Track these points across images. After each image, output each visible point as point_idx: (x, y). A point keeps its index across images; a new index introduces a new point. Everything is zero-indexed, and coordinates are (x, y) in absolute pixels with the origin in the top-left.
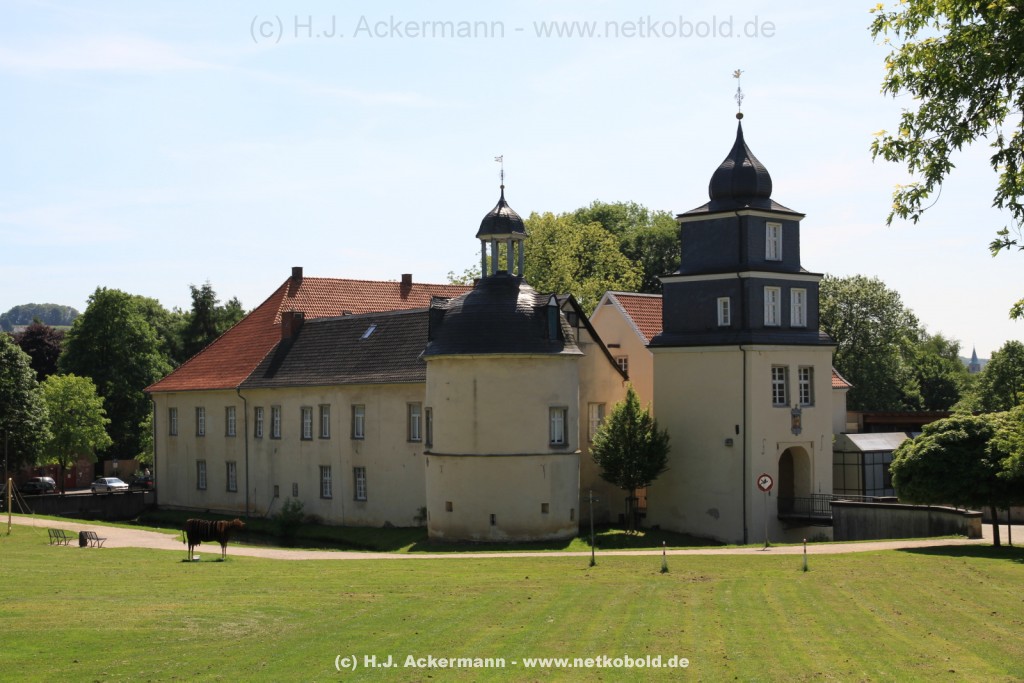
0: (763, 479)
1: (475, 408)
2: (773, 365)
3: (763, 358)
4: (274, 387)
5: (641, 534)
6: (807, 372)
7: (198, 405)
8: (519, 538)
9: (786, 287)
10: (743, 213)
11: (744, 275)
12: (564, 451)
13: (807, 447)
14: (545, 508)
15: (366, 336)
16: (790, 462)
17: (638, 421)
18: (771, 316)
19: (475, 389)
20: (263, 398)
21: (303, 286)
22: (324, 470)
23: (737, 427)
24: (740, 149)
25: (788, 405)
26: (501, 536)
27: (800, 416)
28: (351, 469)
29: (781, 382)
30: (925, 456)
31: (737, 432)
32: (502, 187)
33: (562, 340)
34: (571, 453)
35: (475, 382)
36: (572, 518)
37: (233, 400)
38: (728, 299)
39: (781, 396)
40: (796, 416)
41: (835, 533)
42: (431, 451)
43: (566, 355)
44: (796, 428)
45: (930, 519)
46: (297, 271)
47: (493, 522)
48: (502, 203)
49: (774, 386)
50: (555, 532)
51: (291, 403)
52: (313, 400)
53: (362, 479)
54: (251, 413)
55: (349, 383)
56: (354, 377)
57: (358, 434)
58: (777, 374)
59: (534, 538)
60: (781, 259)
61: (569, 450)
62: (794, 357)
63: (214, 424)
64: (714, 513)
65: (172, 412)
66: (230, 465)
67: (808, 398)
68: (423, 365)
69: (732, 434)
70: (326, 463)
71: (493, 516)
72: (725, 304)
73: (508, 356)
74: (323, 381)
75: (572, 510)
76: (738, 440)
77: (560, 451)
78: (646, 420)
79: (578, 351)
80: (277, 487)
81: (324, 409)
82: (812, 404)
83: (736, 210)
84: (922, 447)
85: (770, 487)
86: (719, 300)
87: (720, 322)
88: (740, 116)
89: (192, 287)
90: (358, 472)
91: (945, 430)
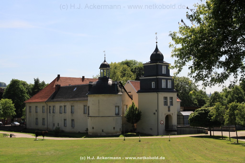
0: (161, 121)
1: (99, 106)
2: (164, 97)
3: (162, 95)
4: (53, 101)
5: (135, 134)
6: (171, 98)
7: (36, 106)
8: (108, 135)
9: (167, 80)
10: (157, 64)
11: (158, 77)
12: (118, 116)
13: (171, 115)
14: (114, 128)
15: (74, 90)
16: (168, 118)
17: (135, 109)
18: (164, 86)
19: (99, 102)
20: (51, 104)
21: (60, 79)
22: (65, 120)
23: (156, 110)
24: (157, 50)
25: (167, 105)
26: (105, 134)
27: (170, 108)
28: (71, 120)
29: (166, 100)
30: (195, 116)
31: (156, 111)
32: (105, 58)
33: (118, 91)
34: (120, 116)
35: (99, 100)
36: (120, 130)
37: (44, 104)
38: (154, 82)
39: (166, 103)
40: (169, 108)
41: (177, 133)
42: (89, 116)
43: (119, 94)
44: (169, 110)
45: (197, 130)
46: (59, 76)
47: (103, 131)
48: (105, 61)
49: (164, 101)
50: (116, 133)
51: (57, 105)
52: (62, 104)
53: (73, 122)
54: (48, 107)
55: (71, 101)
56: (72, 99)
57: (73, 112)
58: (165, 99)
59: (112, 135)
60: (166, 73)
61: (120, 115)
62: (168, 95)
63: (40, 110)
64: (151, 129)
65: (30, 107)
66: (43, 119)
67: (172, 104)
68: (87, 96)
69: (155, 112)
70: (65, 119)
71: (103, 130)
72: (154, 83)
73: (106, 95)
74: (65, 100)
75: (120, 129)
76: (156, 113)
77: (117, 116)
78: (136, 108)
79: (121, 94)
80: (54, 124)
81: (65, 106)
82: (172, 105)
83: (156, 63)
84: (195, 114)
85: (163, 123)
86: (152, 82)
87: (153, 87)
88: (157, 42)
89: (34, 79)
90: (73, 120)
91: (200, 111)
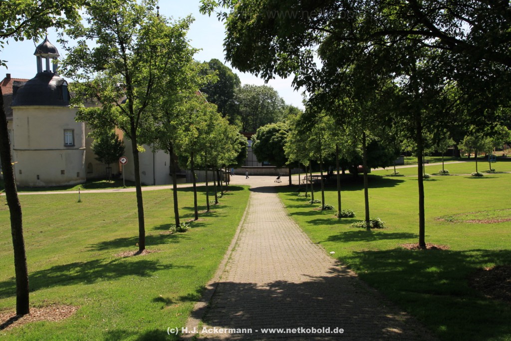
1: (29, 129)
5: (113, 182)
8: (50, 185)
14: (63, 172)
19: (28, 121)
21: (8, 81)
26: (42, 184)
33: (69, 101)
34: (78, 149)
35: (28, 118)
36: (78, 176)
46: (8, 75)
47: (38, 178)
50: (69, 182)
59: (58, 185)
61: (76, 147)
64: (144, 173)
73: (42, 107)
75: (78, 173)
77: (70, 148)
85: (126, 162)
